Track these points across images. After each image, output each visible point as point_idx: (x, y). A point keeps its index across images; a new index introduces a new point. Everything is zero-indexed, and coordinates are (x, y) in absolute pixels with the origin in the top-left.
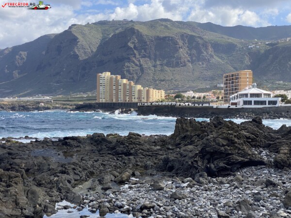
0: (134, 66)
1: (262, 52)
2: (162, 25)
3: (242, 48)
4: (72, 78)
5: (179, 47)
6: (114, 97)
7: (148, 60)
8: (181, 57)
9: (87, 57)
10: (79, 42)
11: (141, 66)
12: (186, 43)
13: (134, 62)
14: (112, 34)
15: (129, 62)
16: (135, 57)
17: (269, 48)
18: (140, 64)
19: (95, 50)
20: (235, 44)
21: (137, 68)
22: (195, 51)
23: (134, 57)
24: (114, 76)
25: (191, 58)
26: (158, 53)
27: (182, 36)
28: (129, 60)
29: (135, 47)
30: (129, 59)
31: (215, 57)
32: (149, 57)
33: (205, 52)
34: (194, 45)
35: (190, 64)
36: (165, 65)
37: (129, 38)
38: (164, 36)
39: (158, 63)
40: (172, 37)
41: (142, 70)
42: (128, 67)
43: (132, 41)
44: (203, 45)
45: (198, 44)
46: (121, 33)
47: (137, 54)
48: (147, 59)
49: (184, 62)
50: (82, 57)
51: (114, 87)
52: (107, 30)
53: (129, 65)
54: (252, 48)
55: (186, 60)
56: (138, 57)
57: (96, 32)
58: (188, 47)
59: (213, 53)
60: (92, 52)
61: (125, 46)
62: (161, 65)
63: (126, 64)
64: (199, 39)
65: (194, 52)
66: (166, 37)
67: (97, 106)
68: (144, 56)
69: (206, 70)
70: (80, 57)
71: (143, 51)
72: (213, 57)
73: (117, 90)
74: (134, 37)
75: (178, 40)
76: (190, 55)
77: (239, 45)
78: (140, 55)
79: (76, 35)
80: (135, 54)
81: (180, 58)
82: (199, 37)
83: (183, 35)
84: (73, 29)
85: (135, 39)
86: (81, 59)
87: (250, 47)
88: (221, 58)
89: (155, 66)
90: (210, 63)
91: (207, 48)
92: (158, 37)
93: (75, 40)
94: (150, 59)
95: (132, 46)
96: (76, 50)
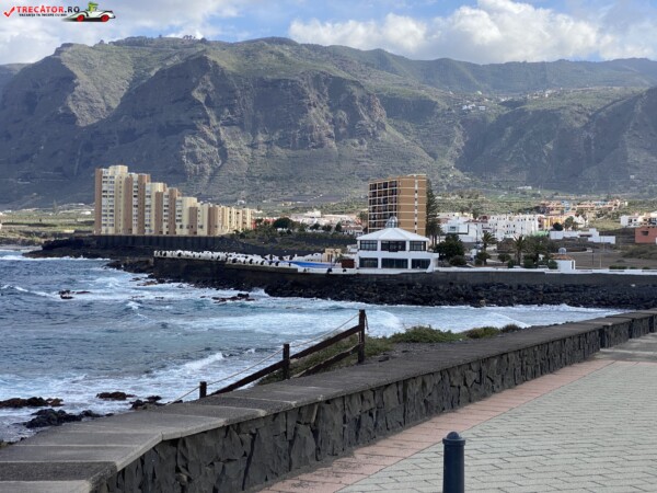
0: (205, 145)
1: (492, 119)
2: (272, 53)
3: (449, 109)
4: (59, 169)
5: (310, 105)
6: (135, 222)
7: (239, 130)
8: (312, 127)
9: (95, 121)
10: (78, 84)
11: (221, 144)
12: (324, 95)
13: (204, 136)
14: (157, 69)
15: (193, 134)
16: (208, 123)
17: (505, 111)
18: (219, 140)
19: (115, 105)
20: (434, 99)
21: (212, 149)
22: (343, 113)
23: (205, 123)
24: (135, 176)
25: (336, 130)
26: (260, 116)
27: (317, 79)
28: (194, 130)
29: (208, 102)
30: (194, 127)
31: (388, 128)
32: (241, 125)
33: (366, 117)
34: (342, 99)
35: (332, 143)
36: (276, 144)
37: (194, 79)
38: (276, 77)
39: (261, 138)
40: (292, 81)
41: (224, 154)
42: (191, 146)
43: (201, 86)
44: (362, 101)
45: (352, 98)
46: (176, 68)
47: (213, 117)
48: (235, 129)
49: (320, 139)
50: (86, 119)
51: (134, 199)
52: (146, 60)
53: (194, 142)
54: (469, 110)
55: (324, 133)
56: (215, 123)
57: (119, 63)
58: (329, 104)
59: (384, 120)
60: (109, 108)
61: (185, 99)
62: (267, 143)
63: (188, 140)
64: (353, 88)
65: (343, 115)
66: (279, 80)
67: (94, 243)
68: (228, 123)
69: (368, 156)
70: (80, 121)
71: (227, 110)
72: (384, 128)
73: (142, 207)
74: (206, 77)
75: (307, 89)
76: (333, 122)
77: (442, 104)
78: (218, 118)
79: (71, 68)
80: (208, 118)
81: (311, 129)
82: (354, 83)
83: (318, 76)
84: (66, 55)
85: (210, 83)
86: (81, 124)
87: (465, 107)
88: (403, 131)
89: (253, 146)
90: (378, 141)
91: (370, 108)
92: (261, 79)
93: (68, 80)
94: (243, 130)
95: (201, 98)
96: (70, 103)
